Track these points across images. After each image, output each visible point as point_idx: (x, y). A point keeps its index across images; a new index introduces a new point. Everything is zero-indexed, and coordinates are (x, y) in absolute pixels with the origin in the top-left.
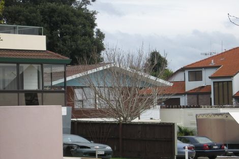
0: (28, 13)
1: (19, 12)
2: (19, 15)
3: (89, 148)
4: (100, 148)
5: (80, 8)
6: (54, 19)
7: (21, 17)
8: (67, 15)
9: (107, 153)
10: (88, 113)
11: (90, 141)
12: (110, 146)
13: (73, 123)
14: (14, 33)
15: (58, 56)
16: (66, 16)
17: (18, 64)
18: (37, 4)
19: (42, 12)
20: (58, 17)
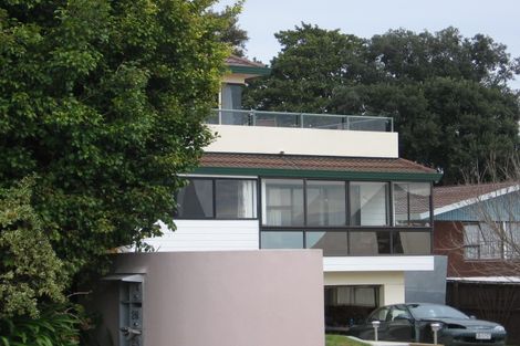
0: (404, 96)
1: (389, 93)
2: (388, 100)
3: (464, 328)
4: (484, 329)
5: (494, 85)
6: (448, 105)
7: (390, 103)
8: (471, 98)
9: (495, 338)
10: (481, 267)
11: (469, 316)
12: (502, 324)
13: (450, 285)
14: (343, 129)
15: (419, 168)
16: (469, 100)
17: (347, 182)
18: (419, 81)
19: (428, 94)
20: (456, 100)
